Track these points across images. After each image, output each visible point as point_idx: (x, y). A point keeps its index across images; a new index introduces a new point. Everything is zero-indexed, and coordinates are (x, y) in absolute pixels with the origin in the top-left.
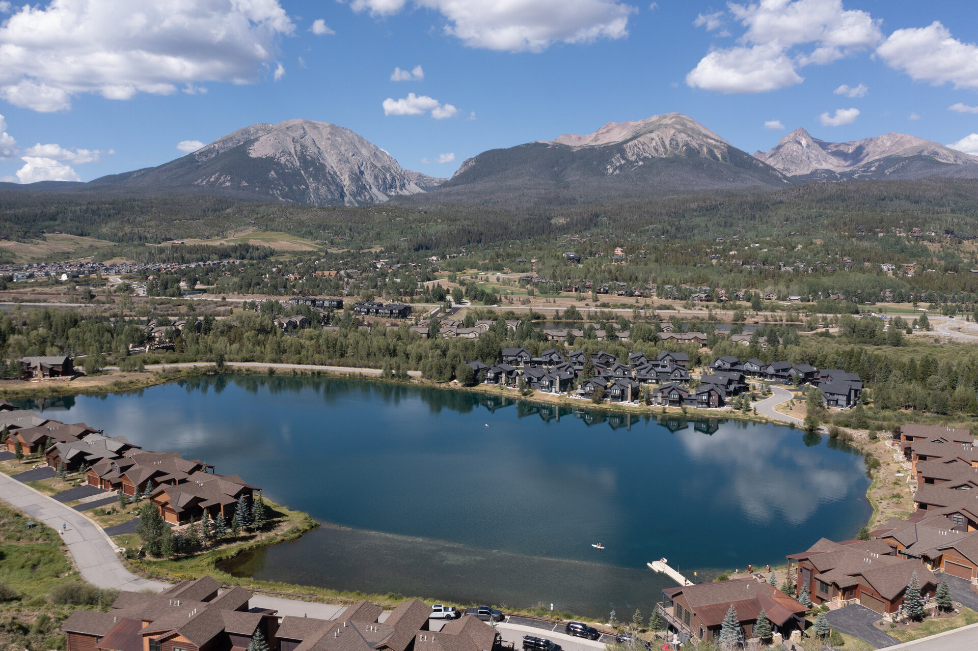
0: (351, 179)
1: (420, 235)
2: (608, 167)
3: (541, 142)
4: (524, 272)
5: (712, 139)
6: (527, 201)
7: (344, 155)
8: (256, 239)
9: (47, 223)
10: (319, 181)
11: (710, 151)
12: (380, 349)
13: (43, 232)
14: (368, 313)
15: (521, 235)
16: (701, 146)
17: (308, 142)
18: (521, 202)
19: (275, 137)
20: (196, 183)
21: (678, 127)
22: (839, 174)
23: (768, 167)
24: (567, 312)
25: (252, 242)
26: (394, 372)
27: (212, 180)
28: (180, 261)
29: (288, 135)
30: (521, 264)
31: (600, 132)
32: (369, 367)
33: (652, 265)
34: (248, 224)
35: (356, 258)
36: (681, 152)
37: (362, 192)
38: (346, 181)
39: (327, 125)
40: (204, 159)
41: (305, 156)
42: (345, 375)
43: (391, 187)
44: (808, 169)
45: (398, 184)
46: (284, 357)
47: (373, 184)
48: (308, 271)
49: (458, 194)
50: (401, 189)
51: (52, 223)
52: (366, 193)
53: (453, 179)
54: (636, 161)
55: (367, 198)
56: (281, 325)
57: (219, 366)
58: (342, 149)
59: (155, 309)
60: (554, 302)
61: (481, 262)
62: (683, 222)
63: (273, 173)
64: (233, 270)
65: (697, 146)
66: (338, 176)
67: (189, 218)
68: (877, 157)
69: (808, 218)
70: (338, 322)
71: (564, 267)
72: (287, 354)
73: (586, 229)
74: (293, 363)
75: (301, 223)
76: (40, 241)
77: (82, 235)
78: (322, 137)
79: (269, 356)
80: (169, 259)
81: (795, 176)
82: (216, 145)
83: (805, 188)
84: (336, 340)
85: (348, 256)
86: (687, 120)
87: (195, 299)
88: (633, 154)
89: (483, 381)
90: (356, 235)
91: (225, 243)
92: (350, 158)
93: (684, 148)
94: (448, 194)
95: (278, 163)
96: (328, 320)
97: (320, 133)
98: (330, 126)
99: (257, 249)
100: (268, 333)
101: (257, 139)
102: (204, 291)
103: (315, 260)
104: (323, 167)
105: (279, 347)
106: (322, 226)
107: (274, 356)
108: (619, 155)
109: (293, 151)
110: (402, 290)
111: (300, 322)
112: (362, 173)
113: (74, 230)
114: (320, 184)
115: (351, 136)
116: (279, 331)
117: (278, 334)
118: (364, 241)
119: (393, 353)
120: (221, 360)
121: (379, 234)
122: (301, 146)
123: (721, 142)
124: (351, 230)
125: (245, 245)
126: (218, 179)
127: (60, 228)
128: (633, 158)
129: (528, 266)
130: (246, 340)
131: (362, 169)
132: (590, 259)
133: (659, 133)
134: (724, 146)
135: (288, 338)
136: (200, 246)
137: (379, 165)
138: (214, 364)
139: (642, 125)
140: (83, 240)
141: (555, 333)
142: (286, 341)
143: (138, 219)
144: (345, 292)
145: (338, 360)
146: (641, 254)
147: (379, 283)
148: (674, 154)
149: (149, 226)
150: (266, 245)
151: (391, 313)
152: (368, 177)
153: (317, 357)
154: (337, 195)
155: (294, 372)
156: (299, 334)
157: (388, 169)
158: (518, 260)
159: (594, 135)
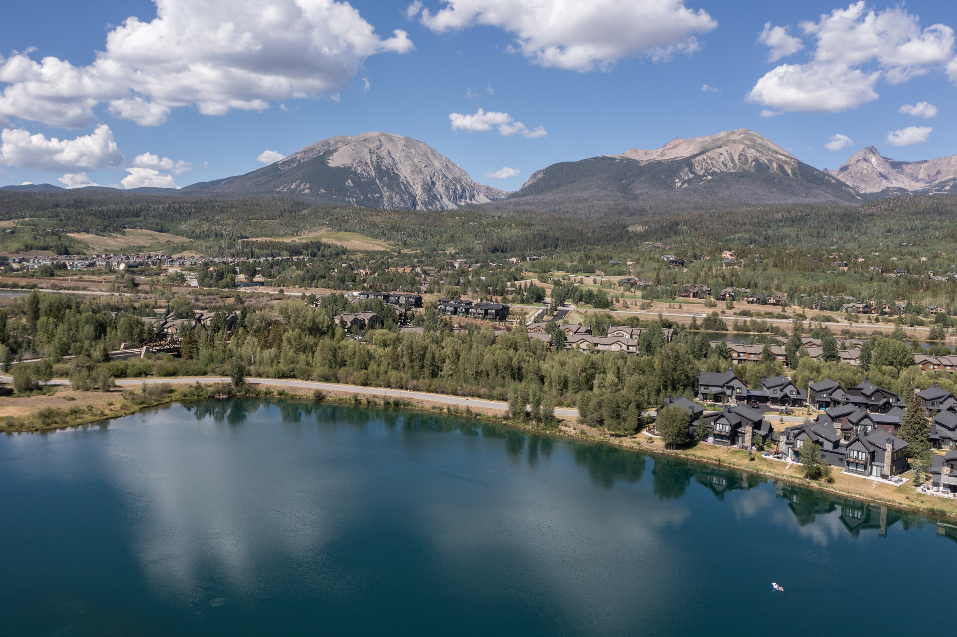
0: (424, 189)
1: (495, 238)
2: (677, 181)
3: (608, 156)
4: (621, 275)
5: (782, 155)
6: (597, 212)
7: (417, 166)
8: (328, 238)
9: (129, 219)
10: (393, 190)
11: (781, 167)
12: (496, 366)
13: (125, 228)
14: (455, 312)
15: (599, 241)
16: (770, 161)
17: (383, 153)
18: (590, 212)
19: (353, 147)
20: (278, 190)
21: (747, 142)
22: (912, 192)
23: (841, 184)
24: (707, 320)
25: (324, 240)
26: (529, 408)
27: (293, 187)
28: (250, 256)
29: (365, 147)
30: (617, 266)
31: (667, 147)
32: (480, 396)
33: (773, 271)
34: (323, 224)
35: (430, 257)
36: (750, 167)
37: (433, 202)
38: (418, 190)
39: (402, 137)
40: (287, 168)
41: (380, 166)
42: (441, 409)
43: (461, 197)
44: (879, 187)
45: (468, 194)
46: (342, 372)
47: (444, 194)
48: (380, 267)
49: (527, 204)
50: (471, 200)
51: (134, 219)
52: (437, 203)
53: (522, 190)
54: (704, 175)
55: (438, 207)
56: (344, 324)
57: (237, 384)
58: (416, 160)
59: (197, 300)
60: (680, 307)
61: (569, 264)
62: (770, 232)
63: (349, 181)
64: (299, 265)
65: (766, 162)
66: (411, 186)
67: (265, 217)
68: (951, 177)
69: (913, 229)
70: (420, 322)
71: (669, 271)
72: (346, 368)
73: (666, 237)
74: (354, 383)
75: (374, 225)
76: (119, 236)
77: (161, 231)
78: (397, 148)
79: (318, 370)
80: (238, 254)
81: (866, 194)
82: (298, 155)
83: (896, 201)
84: (426, 348)
85: (422, 256)
86: (756, 136)
87: (248, 291)
88: (702, 169)
89: (705, 437)
90: (429, 237)
91: (297, 240)
92: (423, 169)
93: (754, 163)
94: (517, 204)
95: (355, 173)
96: (405, 320)
97: (396, 145)
98: (405, 139)
99: (329, 247)
100: (323, 333)
101: (336, 150)
102: (262, 284)
103: (388, 259)
104: (397, 177)
105: (335, 355)
106: (395, 228)
107: (326, 370)
108: (687, 169)
109: (369, 162)
110: (491, 288)
111: (369, 321)
112: (434, 183)
113: (154, 226)
114: (394, 193)
115: (424, 148)
116: (339, 331)
117: (337, 336)
118: (438, 243)
119: (518, 375)
120: (240, 374)
121: (452, 236)
122: (377, 156)
123: (791, 158)
124: (424, 232)
125: (317, 242)
126: (298, 186)
127: (141, 224)
128: (701, 173)
129: (623, 269)
130: (285, 343)
131: (434, 179)
132: (696, 263)
133: (728, 148)
134: (794, 162)
135: (352, 343)
136: (271, 242)
137: (450, 177)
138: (228, 380)
139: (709, 141)
140: (161, 235)
141: (740, 349)
142: (346, 347)
143: (216, 217)
144: (424, 288)
145: (427, 381)
146: (756, 258)
147: (462, 281)
148: (743, 169)
149: (226, 225)
150: (339, 244)
151: (486, 313)
152: (440, 188)
153: (393, 375)
154: (409, 204)
155: (356, 400)
156: (367, 337)
157: (459, 181)
158: (611, 262)
159: (661, 150)
